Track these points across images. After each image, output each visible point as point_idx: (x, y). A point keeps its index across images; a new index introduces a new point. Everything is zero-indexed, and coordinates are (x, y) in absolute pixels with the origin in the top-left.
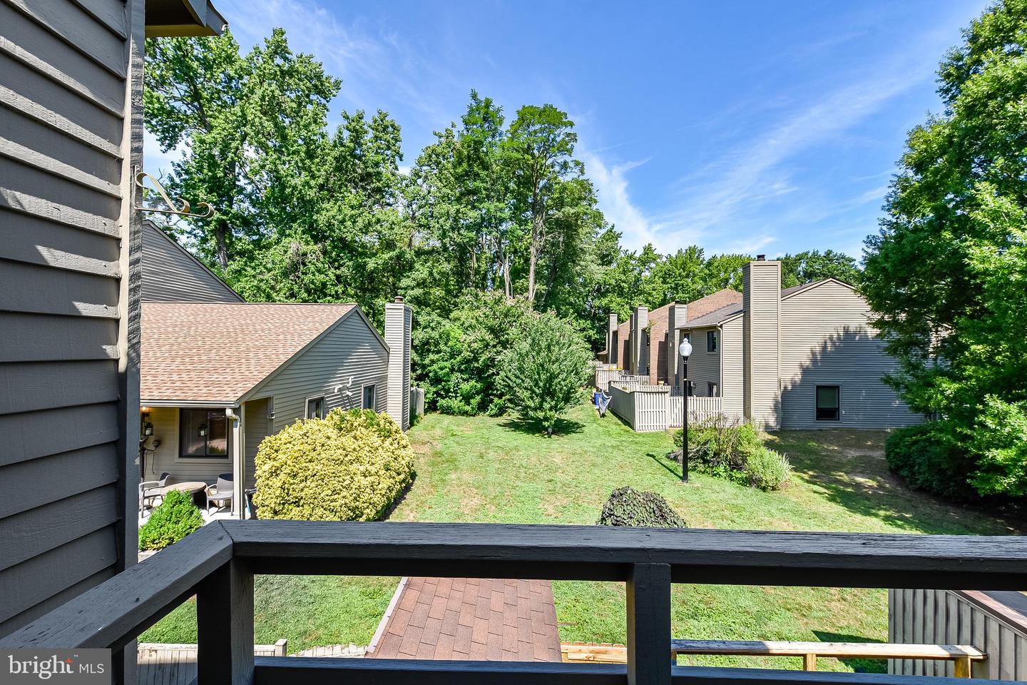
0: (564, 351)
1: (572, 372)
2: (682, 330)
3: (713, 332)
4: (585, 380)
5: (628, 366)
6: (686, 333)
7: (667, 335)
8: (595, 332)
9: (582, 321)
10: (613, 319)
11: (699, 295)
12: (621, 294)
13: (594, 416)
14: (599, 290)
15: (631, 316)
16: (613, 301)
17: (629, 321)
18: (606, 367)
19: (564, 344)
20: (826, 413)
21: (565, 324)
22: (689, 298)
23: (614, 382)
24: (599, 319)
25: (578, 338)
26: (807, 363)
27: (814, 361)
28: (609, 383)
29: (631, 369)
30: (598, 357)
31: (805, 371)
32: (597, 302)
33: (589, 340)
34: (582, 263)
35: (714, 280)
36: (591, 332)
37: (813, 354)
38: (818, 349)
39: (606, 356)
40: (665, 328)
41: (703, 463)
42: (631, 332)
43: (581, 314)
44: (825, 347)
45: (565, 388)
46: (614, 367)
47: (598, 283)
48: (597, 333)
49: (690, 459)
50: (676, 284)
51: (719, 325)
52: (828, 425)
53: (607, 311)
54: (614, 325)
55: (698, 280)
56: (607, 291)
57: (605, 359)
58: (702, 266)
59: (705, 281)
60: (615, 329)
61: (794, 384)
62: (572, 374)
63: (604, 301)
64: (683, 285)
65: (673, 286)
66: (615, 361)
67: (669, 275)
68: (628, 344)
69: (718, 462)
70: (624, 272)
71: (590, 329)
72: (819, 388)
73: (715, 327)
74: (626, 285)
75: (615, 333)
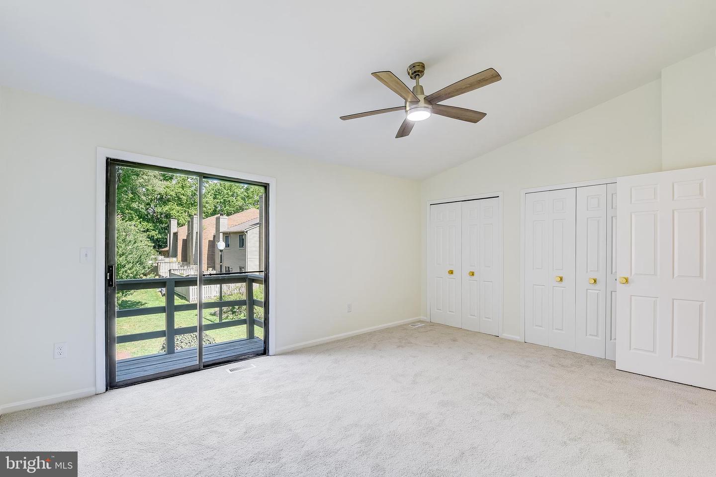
0: (130, 247)
1: (138, 262)
2: (224, 233)
3: (242, 235)
4: (149, 268)
5: (185, 259)
6: (227, 236)
7: (214, 236)
8: (157, 233)
9: (145, 223)
10: (174, 223)
11: (241, 209)
12: (180, 204)
13: (157, 296)
14: (161, 198)
15: (189, 222)
16: (173, 208)
17: (186, 226)
18: (167, 260)
19: (130, 242)
21: (130, 226)
22: (234, 211)
23: (174, 270)
24: (161, 222)
25: (143, 237)
28: (170, 270)
29: (188, 261)
30: (161, 253)
32: (159, 209)
33: (151, 238)
34: (145, 177)
35: (250, 201)
36: (153, 233)
39: (168, 252)
40: (213, 232)
41: (233, 314)
42: (189, 233)
43: (143, 218)
45: (131, 275)
46: (174, 259)
47: (160, 194)
48: (159, 233)
49: (224, 312)
50: (224, 200)
51: (245, 231)
53: (168, 216)
54: (174, 228)
55: (240, 199)
56: (169, 200)
57: (166, 254)
58: (242, 190)
59: (244, 200)
60: (176, 231)
62: (137, 264)
63: (166, 208)
64: (229, 201)
65: (222, 200)
66: (175, 255)
67: (219, 193)
68: (185, 242)
69: (240, 312)
70: (183, 187)
71: (153, 230)
73: (243, 232)
74: (184, 197)
75: (176, 234)
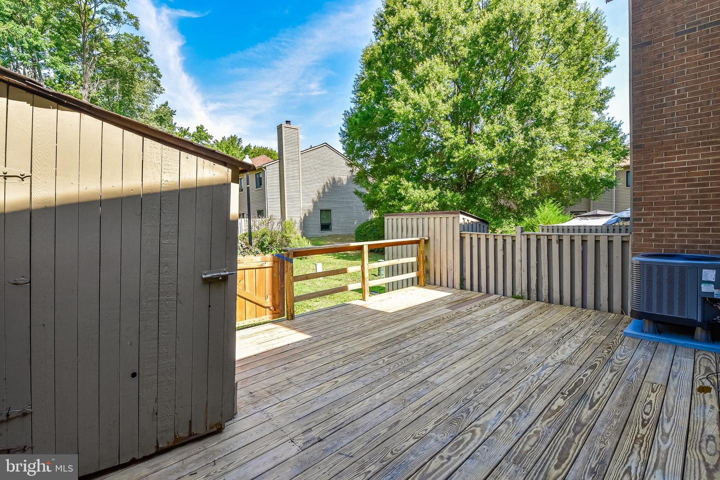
3: (259, 173)
20: (325, 227)
26: (316, 199)
27: (319, 197)
31: (315, 203)
37: (319, 193)
38: (321, 191)
44: (324, 190)
51: (264, 166)
52: (326, 233)
61: (309, 212)
72: (321, 211)
73: (261, 168)
